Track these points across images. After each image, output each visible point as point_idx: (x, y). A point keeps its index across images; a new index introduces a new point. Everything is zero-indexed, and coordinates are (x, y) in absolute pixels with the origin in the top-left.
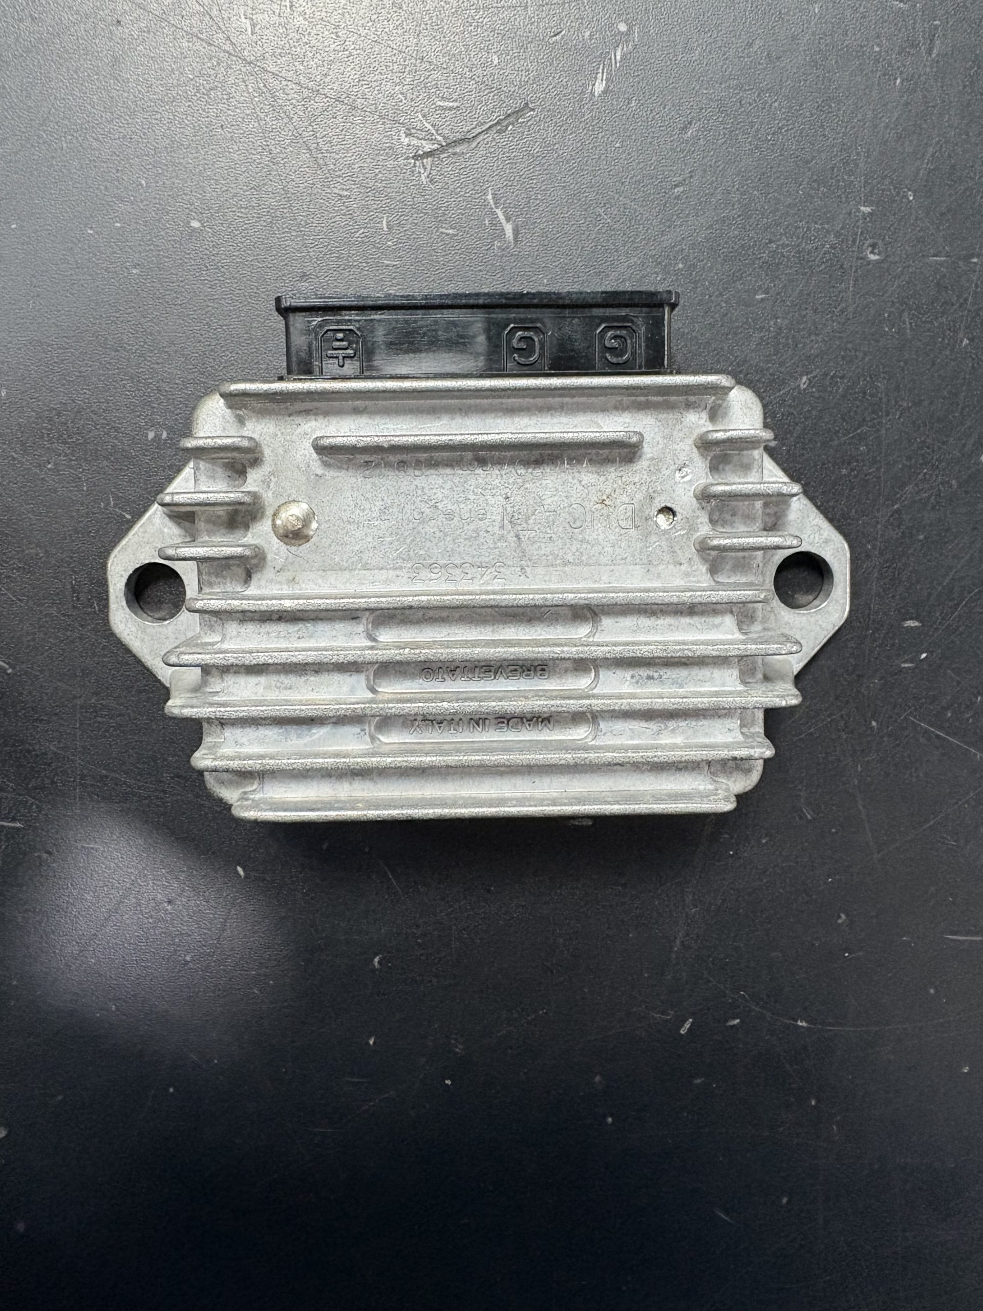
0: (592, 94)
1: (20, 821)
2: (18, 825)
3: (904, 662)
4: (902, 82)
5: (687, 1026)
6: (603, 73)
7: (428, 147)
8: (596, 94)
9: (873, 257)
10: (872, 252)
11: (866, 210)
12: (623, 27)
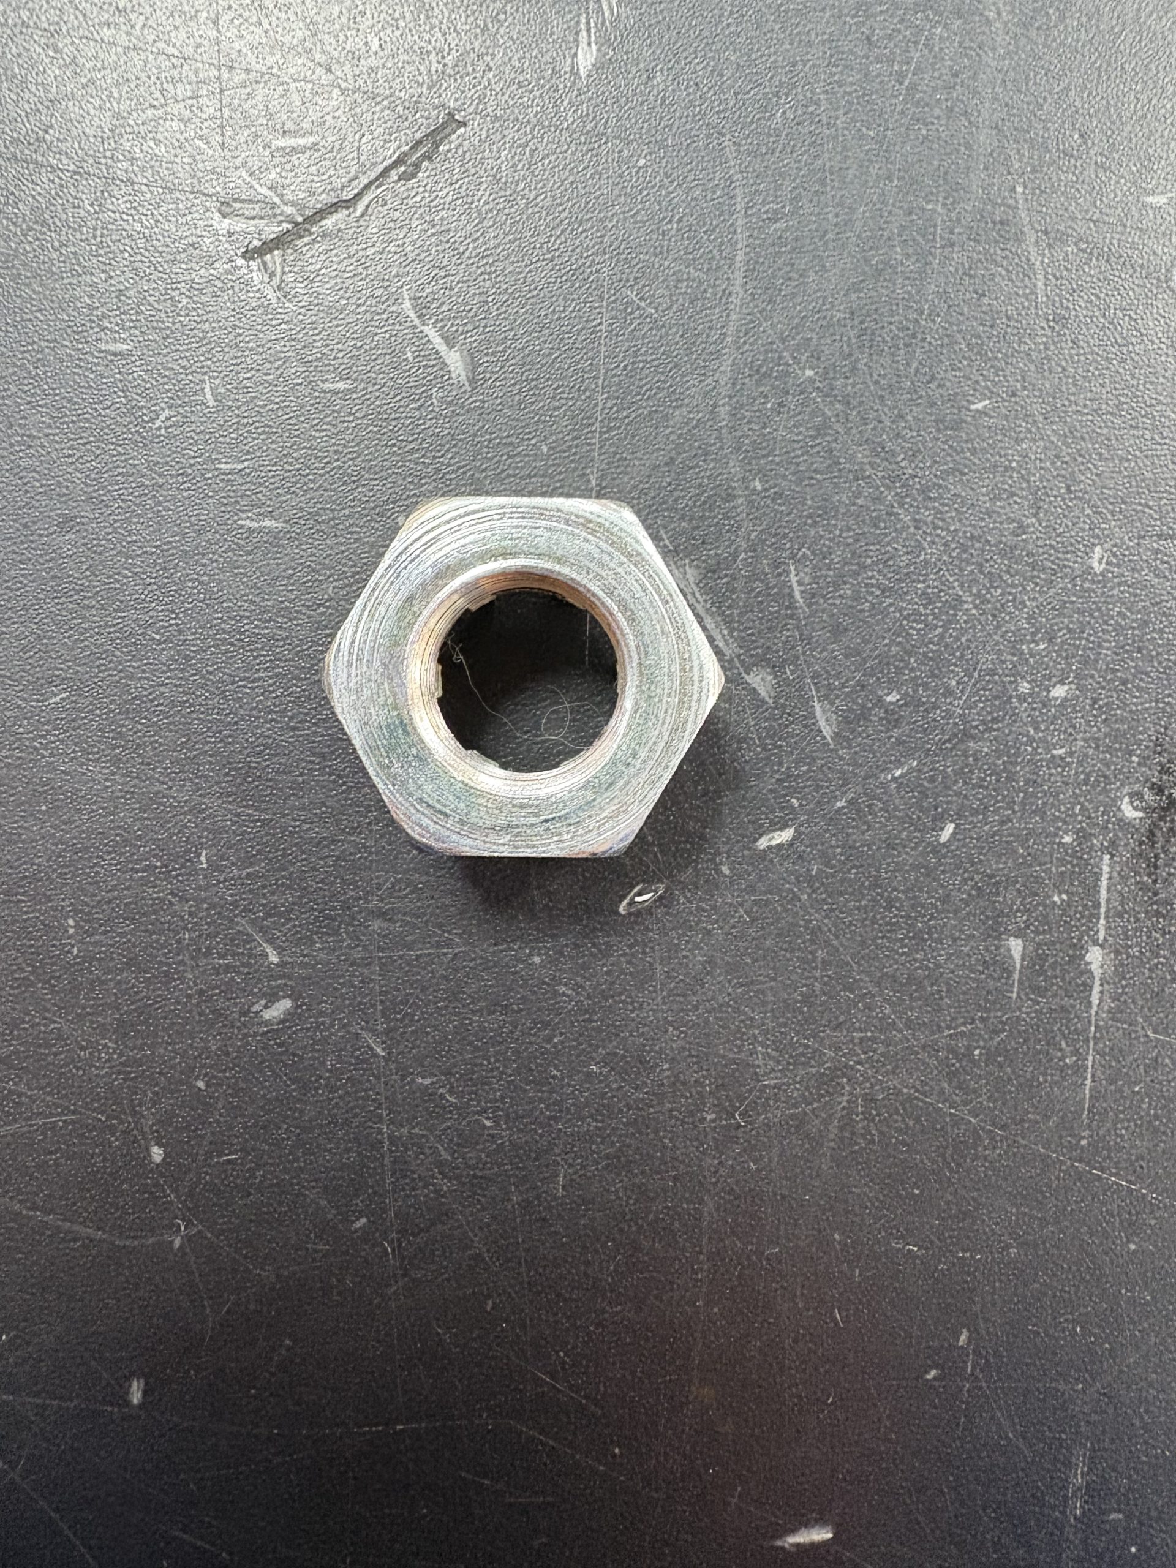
0: (574, 72)
6: (588, 30)
7: (272, 230)
8: (583, 73)
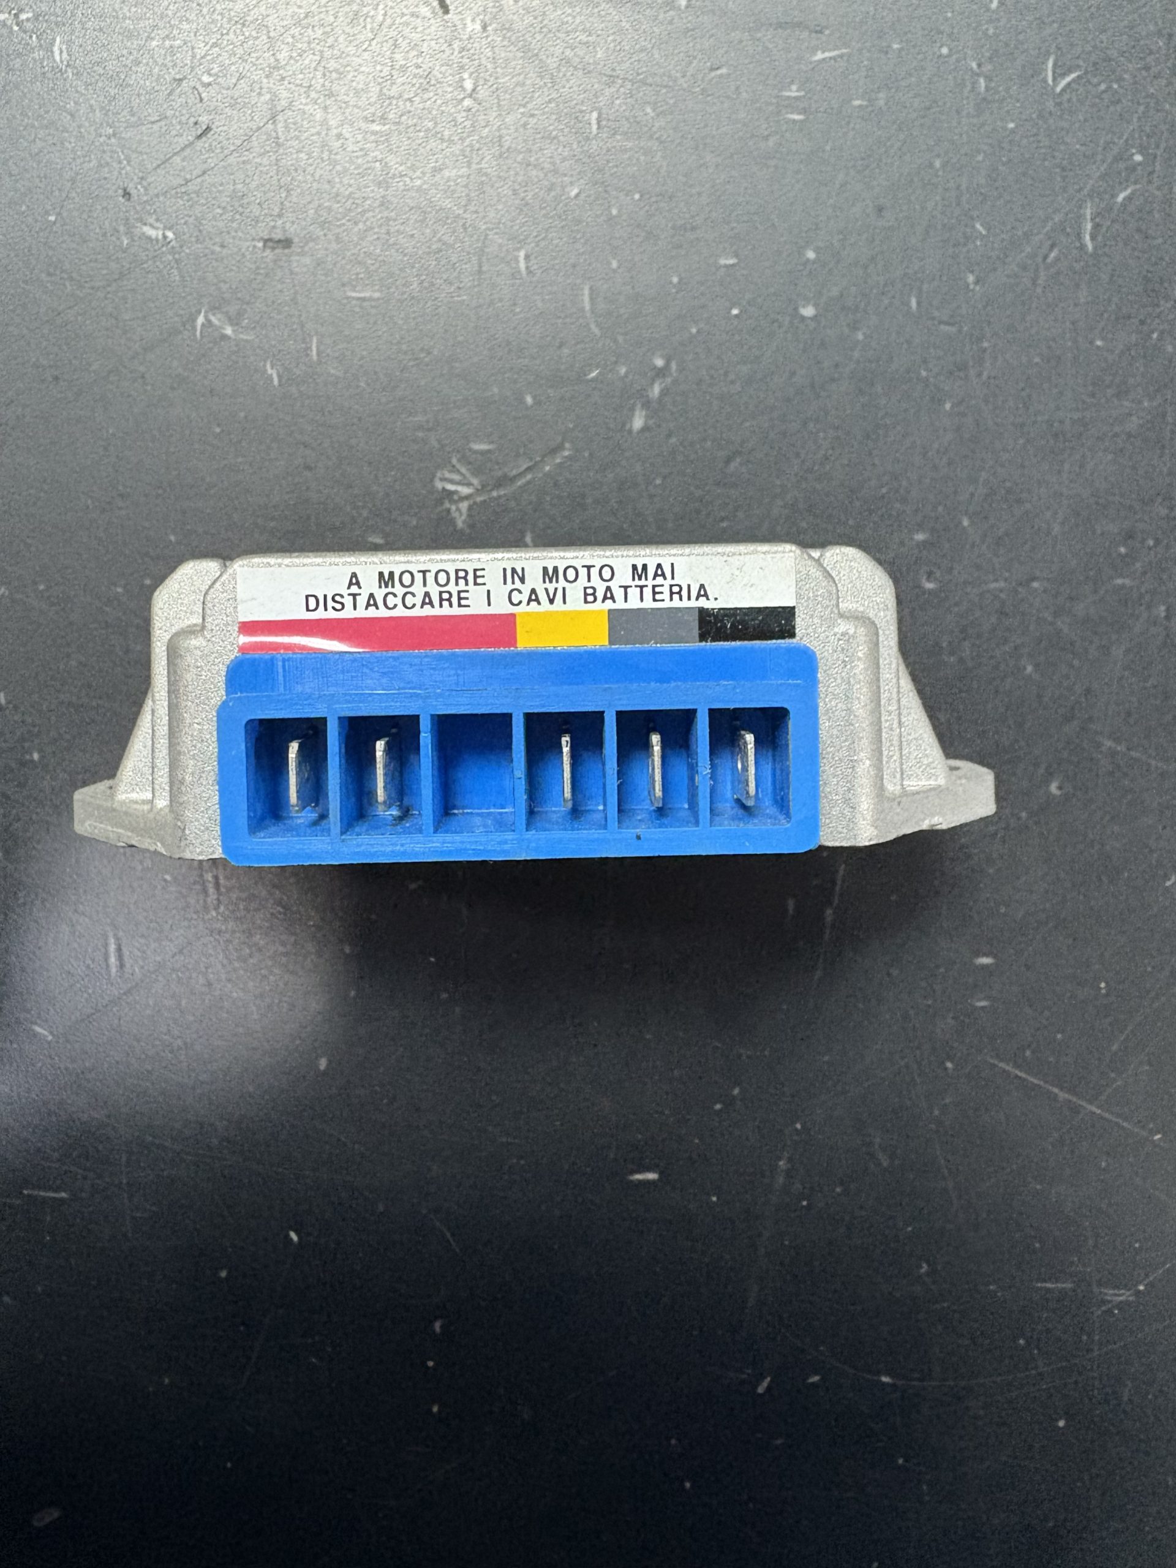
1: (65, 1191)
2: (63, 1195)
3: (979, 1000)
4: (952, 407)
5: (766, 1383)
9: (929, 586)
10: (928, 579)
11: (920, 537)
12: (659, 362)
